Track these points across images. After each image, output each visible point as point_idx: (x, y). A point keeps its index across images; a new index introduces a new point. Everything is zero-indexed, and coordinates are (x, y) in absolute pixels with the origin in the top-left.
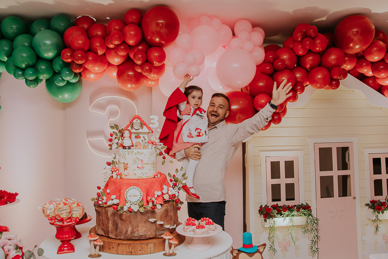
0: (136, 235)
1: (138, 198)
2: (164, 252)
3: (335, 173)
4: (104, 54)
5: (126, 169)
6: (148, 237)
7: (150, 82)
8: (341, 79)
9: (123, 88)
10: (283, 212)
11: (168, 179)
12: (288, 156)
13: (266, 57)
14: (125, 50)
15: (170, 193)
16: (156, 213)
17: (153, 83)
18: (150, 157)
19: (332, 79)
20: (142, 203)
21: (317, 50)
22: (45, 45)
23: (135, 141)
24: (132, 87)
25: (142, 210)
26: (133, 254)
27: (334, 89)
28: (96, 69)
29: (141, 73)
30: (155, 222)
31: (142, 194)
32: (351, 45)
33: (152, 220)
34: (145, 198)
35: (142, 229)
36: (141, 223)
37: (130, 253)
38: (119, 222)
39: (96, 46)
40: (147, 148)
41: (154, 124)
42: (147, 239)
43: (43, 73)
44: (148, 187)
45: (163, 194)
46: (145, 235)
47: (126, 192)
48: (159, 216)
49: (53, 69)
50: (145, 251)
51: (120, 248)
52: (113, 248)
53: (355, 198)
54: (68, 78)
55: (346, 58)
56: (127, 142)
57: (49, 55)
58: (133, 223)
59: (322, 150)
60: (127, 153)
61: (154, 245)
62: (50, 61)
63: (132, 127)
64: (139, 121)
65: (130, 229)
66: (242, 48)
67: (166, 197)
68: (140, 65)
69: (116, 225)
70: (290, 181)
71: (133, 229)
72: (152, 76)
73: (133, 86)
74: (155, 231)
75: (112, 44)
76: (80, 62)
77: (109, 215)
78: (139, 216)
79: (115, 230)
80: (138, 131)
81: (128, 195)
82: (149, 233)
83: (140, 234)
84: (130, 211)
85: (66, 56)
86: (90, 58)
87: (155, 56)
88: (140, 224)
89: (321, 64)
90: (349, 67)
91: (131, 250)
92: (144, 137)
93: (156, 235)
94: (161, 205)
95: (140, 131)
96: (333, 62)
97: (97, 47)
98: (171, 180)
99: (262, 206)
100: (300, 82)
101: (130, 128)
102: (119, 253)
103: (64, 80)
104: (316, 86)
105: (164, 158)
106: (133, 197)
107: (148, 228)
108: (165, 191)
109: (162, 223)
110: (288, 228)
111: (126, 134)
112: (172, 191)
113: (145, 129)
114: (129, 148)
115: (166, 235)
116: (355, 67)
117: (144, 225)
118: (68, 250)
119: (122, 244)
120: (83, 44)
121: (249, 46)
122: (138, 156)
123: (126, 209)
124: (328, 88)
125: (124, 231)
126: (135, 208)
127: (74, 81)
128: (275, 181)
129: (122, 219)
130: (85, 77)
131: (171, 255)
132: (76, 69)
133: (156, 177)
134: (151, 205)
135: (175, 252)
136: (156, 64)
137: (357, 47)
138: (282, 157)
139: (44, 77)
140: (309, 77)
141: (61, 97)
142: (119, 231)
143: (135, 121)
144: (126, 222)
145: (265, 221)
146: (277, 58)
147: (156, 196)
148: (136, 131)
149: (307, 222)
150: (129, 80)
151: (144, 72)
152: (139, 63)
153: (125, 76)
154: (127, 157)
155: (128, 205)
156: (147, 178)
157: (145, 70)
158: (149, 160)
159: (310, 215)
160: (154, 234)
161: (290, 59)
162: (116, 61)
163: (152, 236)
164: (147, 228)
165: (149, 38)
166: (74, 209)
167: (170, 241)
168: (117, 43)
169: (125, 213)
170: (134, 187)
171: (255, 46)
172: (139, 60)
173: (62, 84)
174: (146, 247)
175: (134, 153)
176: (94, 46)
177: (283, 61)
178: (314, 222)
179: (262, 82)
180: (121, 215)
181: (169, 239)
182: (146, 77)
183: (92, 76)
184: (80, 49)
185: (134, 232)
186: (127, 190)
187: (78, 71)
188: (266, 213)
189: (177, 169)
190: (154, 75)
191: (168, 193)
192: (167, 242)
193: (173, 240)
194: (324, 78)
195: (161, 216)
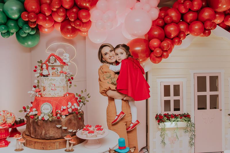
0: (48, 136)
1: (49, 111)
2: (65, 149)
3: (208, 93)
4: (51, 15)
5: (44, 90)
6: (56, 137)
7: (83, 33)
8: (211, 29)
9: (65, 38)
10: (171, 119)
12: (176, 82)
13: (159, 15)
14: (63, 12)
15: (73, 107)
16: (62, 121)
17: (85, 34)
18: (61, 82)
19: (205, 30)
21: (195, 9)
22: (12, 10)
23: (51, 71)
24: (70, 37)
25: (51, 119)
26: (44, 149)
27: (207, 36)
28: (47, 25)
29: (74, 27)
30: (61, 127)
31: (52, 108)
32: (220, 5)
33: (59, 126)
34: (54, 110)
35: (52, 132)
36: (51, 128)
37: (42, 149)
38: (37, 127)
39: (45, 9)
40: (60, 76)
41: (66, 59)
42: (55, 139)
43: (12, 29)
44: (56, 103)
45: (68, 108)
46: (54, 136)
47: (41, 107)
48: (64, 124)
49: (19, 26)
50: (53, 147)
51: (36, 145)
52: (32, 144)
53: (221, 110)
54: (27, 31)
55: (217, 15)
56: (45, 72)
57: (16, 16)
58: (45, 128)
59: (199, 78)
60: (45, 79)
61: (59, 143)
62: (16, 20)
63: (49, 62)
64: (54, 58)
65: (44, 132)
66: (142, 9)
67: (70, 110)
68: (73, 22)
69: (35, 129)
70: (177, 98)
72: (83, 29)
73: (71, 35)
74: (62, 134)
75: (55, 8)
76: (33, 20)
77: (30, 122)
78: (49, 123)
79: (34, 133)
80: (53, 64)
81: (42, 109)
82: (57, 135)
83: (51, 136)
84: (43, 119)
85: (24, 17)
86: (41, 18)
87: (83, 15)
88: (50, 129)
89: (198, 19)
90: (219, 21)
91: (43, 146)
92: (57, 68)
93: (62, 136)
94: (66, 116)
95: (55, 64)
96: (207, 18)
97: (45, 11)
98: (77, 98)
99: (157, 114)
100: (183, 31)
101: (47, 63)
102: (36, 148)
103: (26, 33)
104: (194, 34)
105: (71, 83)
106: (46, 110)
108: (69, 106)
109: (66, 128)
110: (174, 129)
111: (44, 66)
112: (76, 106)
113: (58, 63)
114: (47, 76)
115: (67, 137)
116: (223, 22)
117: (53, 129)
118: (5, 145)
119: (37, 142)
120: (35, 8)
121: (147, 7)
122: (52, 82)
123: (40, 118)
124: (202, 36)
125: (40, 133)
126: (46, 118)
127: (32, 33)
128: (167, 98)
129: (38, 125)
130: (42, 31)
131: (69, 151)
132: (31, 25)
133: (66, 96)
134: (59, 115)
135: (73, 149)
136: (84, 20)
137: (224, 6)
138: (172, 82)
139: (13, 31)
140: (189, 28)
141: (26, 44)
142: (36, 133)
143: (51, 58)
144: (41, 127)
145: (159, 124)
146: (167, 15)
147: (62, 110)
148: (52, 65)
149: (187, 125)
150: (68, 32)
151: (76, 26)
152: (72, 20)
153: (65, 30)
154: (45, 82)
155: (42, 115)
156: (58, 96)
157: (76, 25)
158: (60, 84)
159: (189, 121)
160: (60, 135)
161: (176, 16)
162: (59, 19)
163: (59, 137)
164: (55, 132)
165: (79, 3)
166: (8, 118)
167: (70, 142)
168: (57, 7)
169: (40, 121)
170: (47, 103)
171: (151, 8)
172: (72, 18)
173: (24, 35)
174: (54, 144)
175: (49, 80)
176: (43, 10)
177: (171, 17)
178: (192, 126)
179: (157, 32)
180: (37, 123)
181: (69, 140)
182: (79, 30)
183: (46, 30)
184: (33, 12)
185: (47, 134)
186: (42, 105)
187: (33, 26)
188: (160, 119)
189: (82, 91)
190: (84, 28)
191: (71, 108)
193: (72, 141)
194: (200, 29)
195: (65, 123)
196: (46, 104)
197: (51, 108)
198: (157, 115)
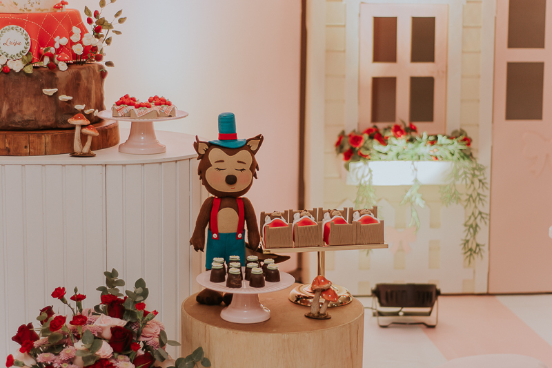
0: (17, 119)
1: (21, 48)
6: (41, 124)
11: (84, 18)
12: (422, 3)
15: (86, 42)
16: (57, 78)
20: (30, 58)
25: (29, 70)
26: (11, 153)
30: (56, 94)
31: (29, 40)
33: (49, 92)
34: (35, 48)
35: (29, 109)
36: (27, 96)
37: (6, 152)
42: (39, 129)
44: (40, 28)
45: (71, 43)
46: (36, 121)
48: (63, 85)
50: (34, 148)
58: (11, 97)
61: (52, 138)
65: (5, 108)
67: (78, 50)
70: (422, 69)
71: (11, 109)
74: (56, 115)
78: (24, 83)
82: (43, 117)
83: (26, 118)
84: (6, 71)
88: (26, 100)
91: (7, 145)
93: (57, 122)
94: (68, 64)
98: (90, 21)
99: (344, 131)
107: (42, 108)
108: (75, 38)
109: (69, 98)
112: (90, 40)
115: (76, 118)
117: (33, 100)
126: (17, 66)
128: (382, 70)
131: (84, 155)
133: (59, 11)
134: (47, 60)
138: (404, 7)
145: (347, 167)
147: (57, 46)
156: (39, 12)
160: (53, 119)
163: (48, 125)
164: (39, 107)
167: (86, 131)
170: (15, 26)
174: (38, 140)
181: (83, 126)
185: (14, 114)
191: (80, 42)
192: (78, 130)
193: (89, 129)
195: (67, 85)
196: (12, 28)
197: (27, 39)
198: (342, 136)
